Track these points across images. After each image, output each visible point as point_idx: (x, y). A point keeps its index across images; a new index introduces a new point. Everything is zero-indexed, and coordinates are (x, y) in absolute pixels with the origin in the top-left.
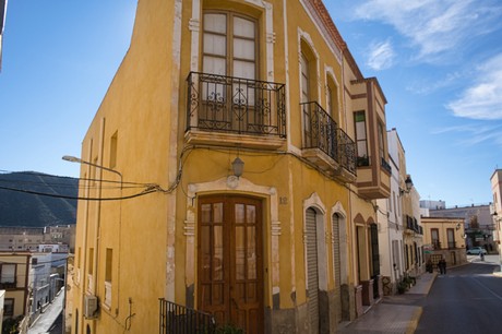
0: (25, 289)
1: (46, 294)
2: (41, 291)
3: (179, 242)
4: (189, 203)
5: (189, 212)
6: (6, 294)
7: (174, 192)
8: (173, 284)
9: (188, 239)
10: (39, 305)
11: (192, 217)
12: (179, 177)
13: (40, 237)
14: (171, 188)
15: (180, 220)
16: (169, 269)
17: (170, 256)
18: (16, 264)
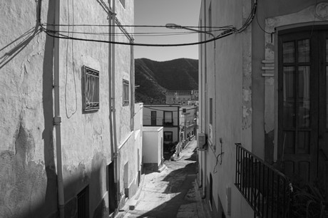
0: (178, 126)
1: (192, 130)
2: (190, 128)
3: (256, 84)
4: (268, 40)
5: (267, 50)
6: (164, 129)
7: (250, 29)
8: (250, 129)
9: (267, 81)
10: (188, 136)
11: (271, 56)
12: (254, 10)
13: (189, 97)
14: (246, 25)
15: (258, 59)
16: (245, 113)
17: (246, 99)
18: (172, 112)
